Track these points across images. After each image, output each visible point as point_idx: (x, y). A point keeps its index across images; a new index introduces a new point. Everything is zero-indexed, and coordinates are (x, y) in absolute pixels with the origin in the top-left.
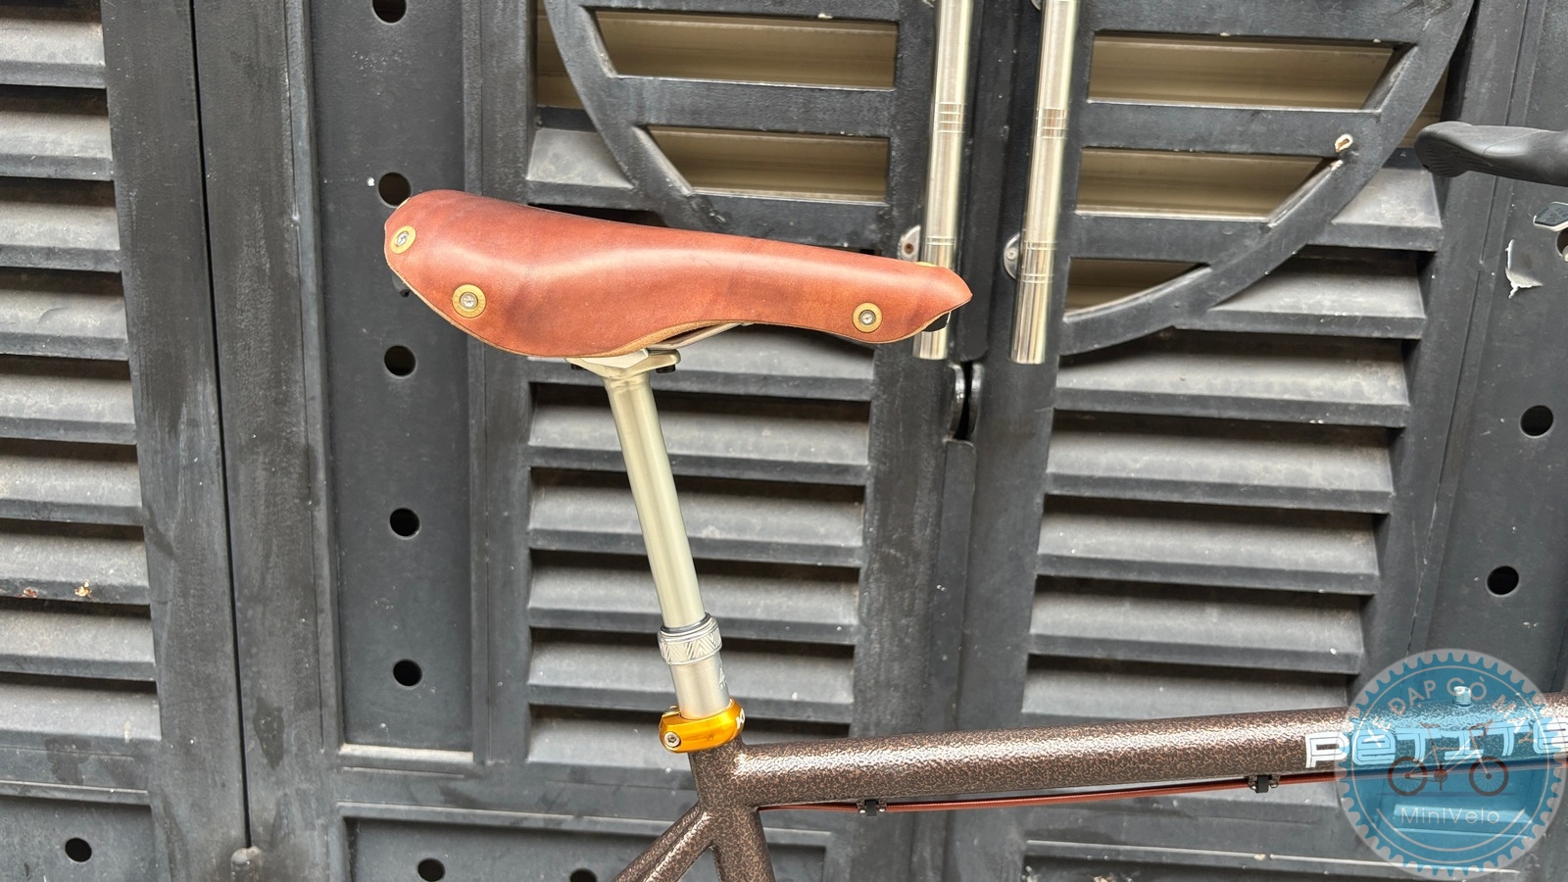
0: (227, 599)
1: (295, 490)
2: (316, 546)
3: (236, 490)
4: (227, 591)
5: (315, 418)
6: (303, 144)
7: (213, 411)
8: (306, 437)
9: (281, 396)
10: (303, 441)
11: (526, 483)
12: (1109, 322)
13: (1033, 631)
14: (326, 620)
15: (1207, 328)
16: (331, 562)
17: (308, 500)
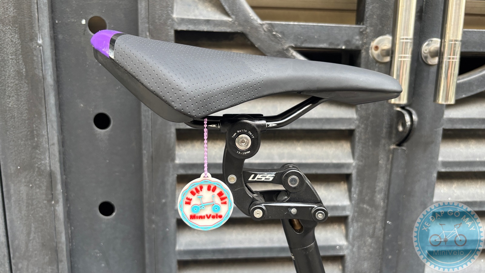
1: (44, 196)
2: (57, 226)
5: (55, 155)
8: (50, 166)
9: (34, 144)
10: (48, 168)
11: (174, 183)
14: (64, 266)
16: (66, 234)
17: (52, 201)
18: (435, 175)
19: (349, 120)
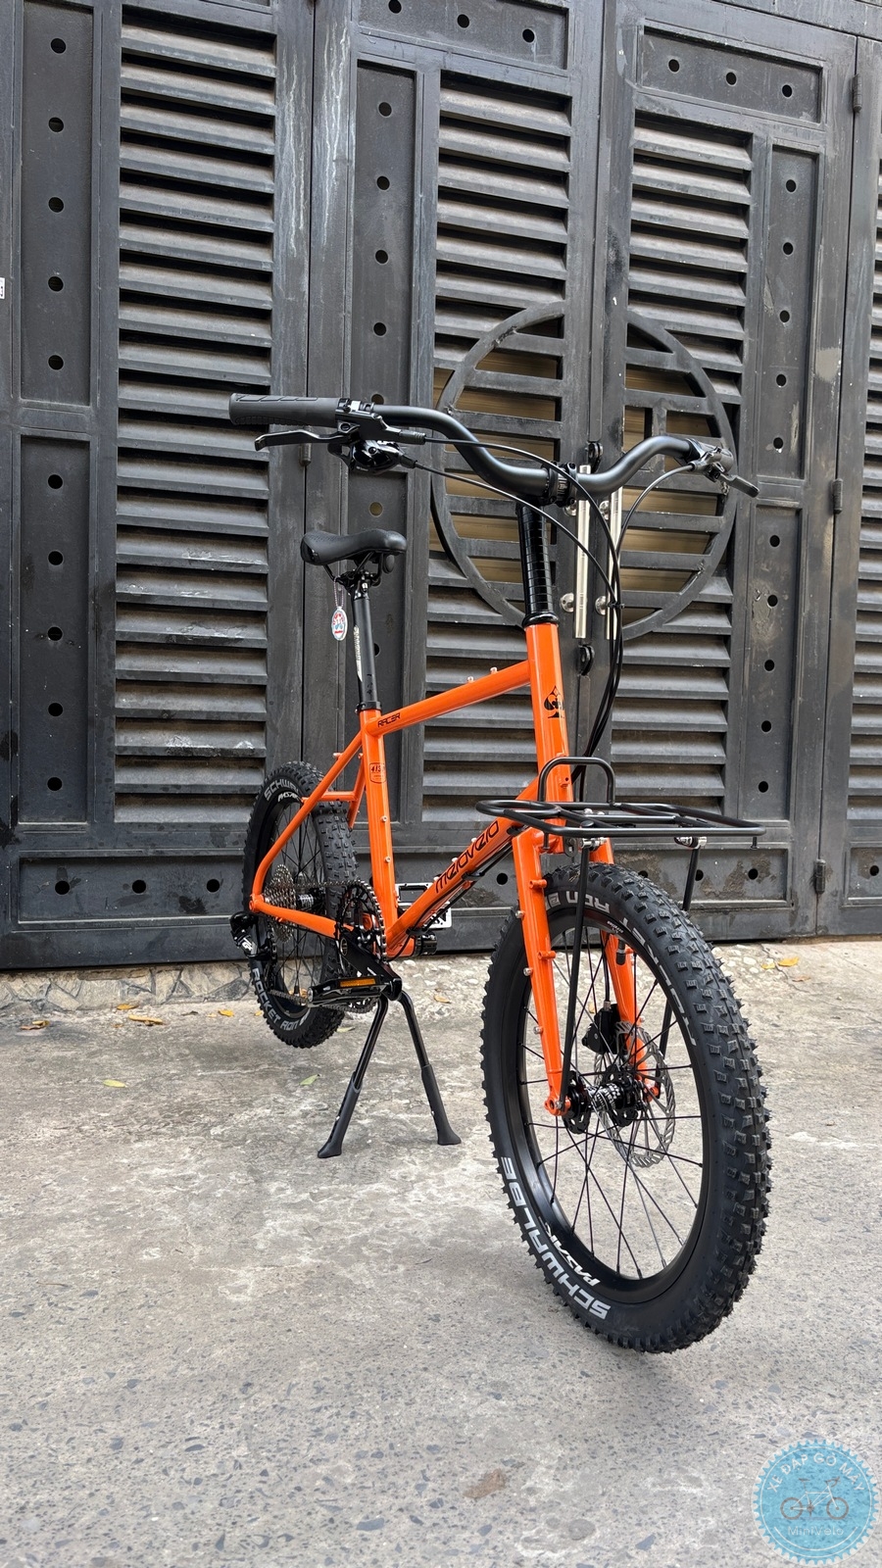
1: (332, 703)
3: (307, 706)
9: (330, 663)
10: (337, 683)
12: (631, 629)
13: (614, 753)
15: (664, 632)
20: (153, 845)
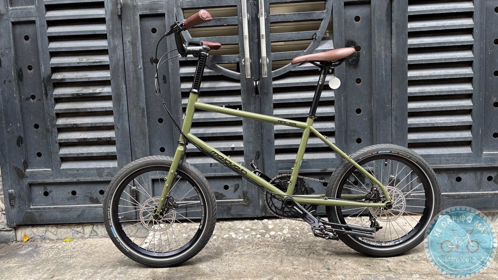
0: (129, 137)
1: (141, 116)
3: (131, 117)
4: (129, 136)
5: (144, 102)
6: (141, 55)
7: (126, 102)
8: (143, 106)
9: (138, 99)
11: (182, 110)
12: (280, 71)
13: (274, 129)
14: (147, 140)
15: (296, 70)
16: (148, 129)
17: (143, 117)
18: (272, 104)
19: (238, 86)
20: (76, 177)
